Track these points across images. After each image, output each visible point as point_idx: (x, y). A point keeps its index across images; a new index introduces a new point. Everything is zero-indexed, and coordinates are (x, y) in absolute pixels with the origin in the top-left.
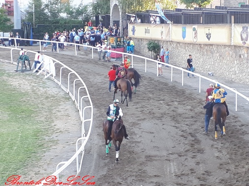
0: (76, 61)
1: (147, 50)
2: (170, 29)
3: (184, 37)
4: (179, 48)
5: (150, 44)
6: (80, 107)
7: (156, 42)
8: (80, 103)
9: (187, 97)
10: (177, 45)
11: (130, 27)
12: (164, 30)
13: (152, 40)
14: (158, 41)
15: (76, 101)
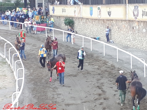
0: (10, 34)
1: (64, 25)
2: (81, 9)
3: (91, 15)
4: (88, 23)
5: (66, 20)
6: (14, 69)
7: (71, 19)
8: (14, 65)
9: (95, 59)
10: (86, 21)
11: (51, 7)
12: (76, 9)
13: (67, 17)
14: (73, 18)
15: (11, 64)
